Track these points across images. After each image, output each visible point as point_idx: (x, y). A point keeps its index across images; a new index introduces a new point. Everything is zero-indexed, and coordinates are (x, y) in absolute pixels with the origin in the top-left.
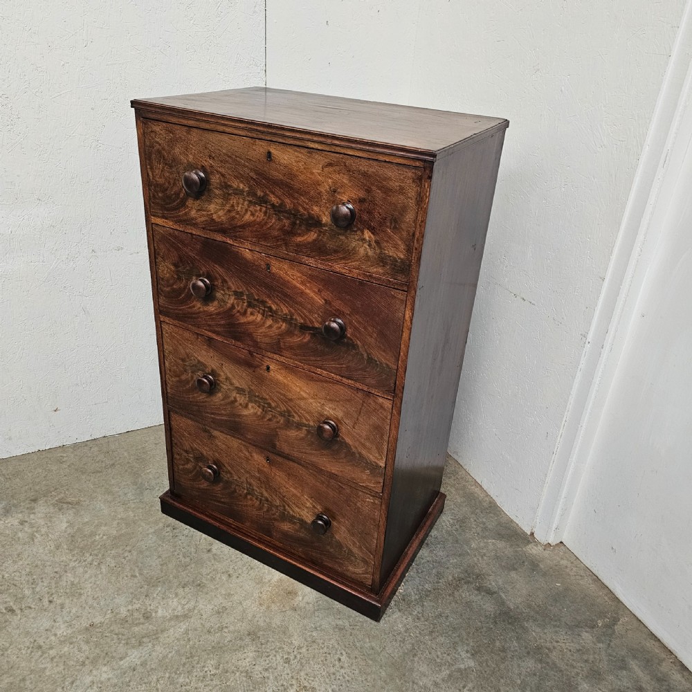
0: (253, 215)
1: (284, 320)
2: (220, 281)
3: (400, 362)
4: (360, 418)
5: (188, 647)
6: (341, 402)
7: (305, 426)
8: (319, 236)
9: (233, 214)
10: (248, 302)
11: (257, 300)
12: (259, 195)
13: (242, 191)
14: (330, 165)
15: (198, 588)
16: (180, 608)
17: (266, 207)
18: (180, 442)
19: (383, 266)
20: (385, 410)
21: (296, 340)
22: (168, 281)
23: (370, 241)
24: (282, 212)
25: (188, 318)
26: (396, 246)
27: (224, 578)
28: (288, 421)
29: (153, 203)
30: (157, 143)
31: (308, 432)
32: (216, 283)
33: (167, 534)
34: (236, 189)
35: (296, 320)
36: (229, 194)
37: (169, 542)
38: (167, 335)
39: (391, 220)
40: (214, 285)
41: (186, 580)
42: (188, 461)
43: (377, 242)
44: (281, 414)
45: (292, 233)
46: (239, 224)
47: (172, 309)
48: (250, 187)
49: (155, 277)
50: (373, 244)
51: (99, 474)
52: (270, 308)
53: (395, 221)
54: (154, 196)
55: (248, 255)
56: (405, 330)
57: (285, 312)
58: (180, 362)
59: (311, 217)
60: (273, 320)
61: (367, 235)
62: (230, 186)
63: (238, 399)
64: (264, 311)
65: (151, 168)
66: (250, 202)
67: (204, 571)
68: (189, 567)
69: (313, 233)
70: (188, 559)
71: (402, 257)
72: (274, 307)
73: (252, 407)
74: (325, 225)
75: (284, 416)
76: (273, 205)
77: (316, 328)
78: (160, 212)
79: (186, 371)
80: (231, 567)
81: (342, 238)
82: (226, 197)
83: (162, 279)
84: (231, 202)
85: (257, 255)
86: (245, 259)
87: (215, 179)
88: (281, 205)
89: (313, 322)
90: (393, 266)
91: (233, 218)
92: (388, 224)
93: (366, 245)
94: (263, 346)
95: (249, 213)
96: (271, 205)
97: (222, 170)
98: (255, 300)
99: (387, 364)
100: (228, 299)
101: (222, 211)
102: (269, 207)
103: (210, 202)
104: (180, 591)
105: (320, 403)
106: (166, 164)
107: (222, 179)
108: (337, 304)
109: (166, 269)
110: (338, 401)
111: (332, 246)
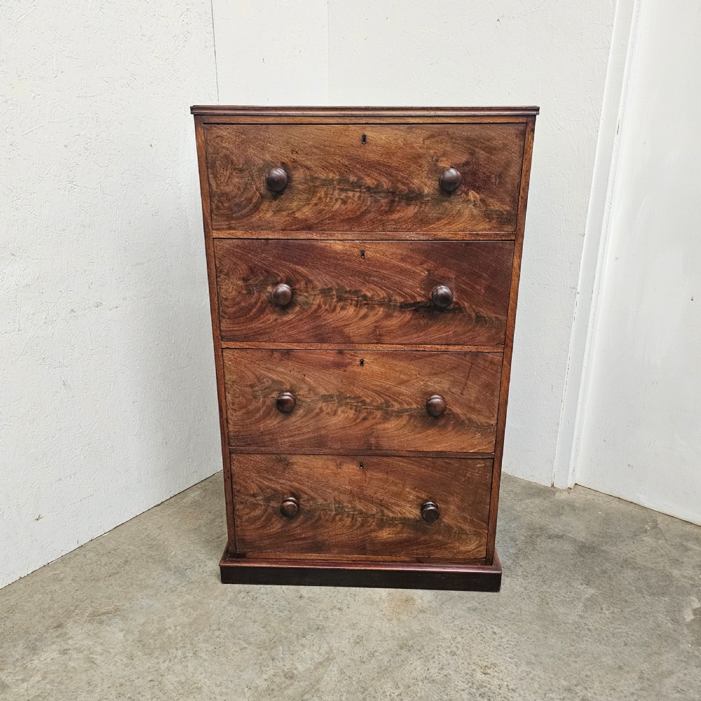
0: (344, 202)
1: (381, 304)
2: (303, 283)
3: (509, 311)
4: (468, 382)
5: (354, 683)
6: (447, 372)
7: (407, 410)
8: (420, 208)
9: (321, 206)
10: (337, 297)
11: (350, 292)
12: (351, 180)
13: (332, 180)
14: (432, 136)
15: (319, 631)
16: (316, 655)
17: (360, 192)
18: (245, 487)
19: (489, 222)
20: (495, 364)
21: (395, 322)
22: (233, 299)
23: (475, 201)
24: (378, 192)
25: (261, 334)
26: (502, 201)
27: (336, 612)
28: (387, 413)
29: (216, 215)
30: (223, 148)
31: (411, 416)
32: (297, 286)
33: (245, 600)
34: (325, 180)
35: (395, 300)
36: (315, 187)
37: (254, 605)
38: (230, 363)
39: (495, 177)
40: (294, 289)
41: (301, 629)
42: (255, 506)
43: (482, 200)
44: (378, 408)
45: (391, 211)
46: (327, 216)
47: (238, 330)
48: (341, 174)
49: (216, 299)
50: (478, 203)
51: (117, 576)
52: (365, 297)
53: (500, 176)
54: (218, 208)
55: (338, 247)
56: (514, 276)
57: (382, 296)
58: (249, 390)
59: (411, 191)
60: (368, 308)
61: (472, 195)
62: (316, 178)
63: (324, 408)
64: (357, 301)
65: (215, 177)
66: (341, 189)
67: (312, 615)
68: (293, 618)
69: (412, 207)
70: (286, 612)
71: (508, 208)
72: (369, 294)
73: (343, 412)
74: (427, 195)
75: (382, 409)
76: (369, 189)
77: (419, 303)
78: (224, 224)
79: (255, 397)
80: (335, 602)
81: (446, 204)
82: (312, 191)
83: (226, 299)
84: (319, 195)
85: (348, 244)
86: (335, 252)
87: (298, 175)
88: (377, 186)
89: (415, 297)
90: (499, 220)
91: (320, 211)
92: (493, 180)
93: (471, 206)
94: (355, 339)
95: (340, 202)
96: (366, 188)
97: (308, 163)
98: (346, 292)
99: (496, 317)
100: (313, 300)
101: (306, 206)
102: (364, 190)
103: (292, 200)
104: (303, 641)
105: (423, 381)
106: (235, 169)
107: (307, 172)
108: (442, 271)
109: (231, 287)
110: (444, 372)
111: (435, 215)
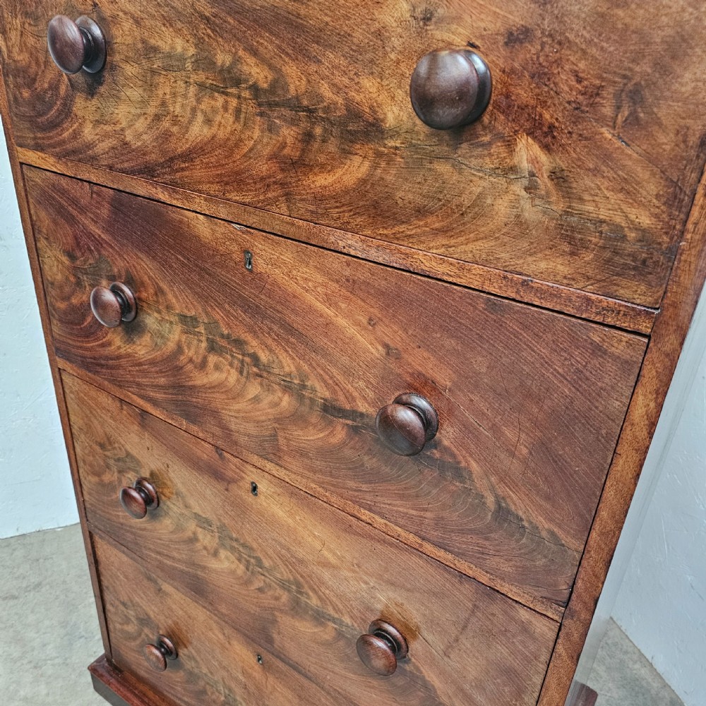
0: (208, 121)
1: (287, 388)
2: (151, 291)
3: (594, 534)
4: (463, 639)
6: (418, 595)
7: (334, 620)
8: (375, 166)
9: (166, 124)
10: (208, 339)
11: (228, 337)
12: (219, 63)
13: (182, 59)
17: (239, 97)
18: (114, 587)
19: (572, 254)
20: (534, 639)
21: (312, 436)
22: (61, 287)
23: (532, 175)
24: (277, 105)
25: (102, 366)
26: (627, 188)
28: (297, 602)
29: (16, 115)
31: (340, 635)
32: (144, 295)
34: (169, 56)
35: (314, 390)
36: (153, 72)
38: (72, 396)
39: (618, 96)
40: (140, 299)
42: (127, 621)
43: (558, 177)
44: (284, 585)
46: (179, 150)
47: (74, 347)
48: (199, 43)
49: (40, 279)
50: (544, 182)
52: (255, 359)
53: (636, 96)
55: (202, 227)
56: (624, 449)
57: (287, 369)
58: (98, 448)
59: (353, 113)
60: (261, 384)
61: (527, 152)
62: (155, 49)
63: (200, 537)
64: (242, 362)
66: (201, 86)
69: (357, 160)
71: (645, 220)
72: (264, 357)
73: (227, 558)
74: (395, 133)
75: (289, 591)
76: (255, 89)
77: (362, 415)
78: (30, 137)
79: (108, 467)
81: (443, 168)
82: (149, 82)
83: (52, 284)
84: (160, 93)
85: (222, 228)
86: (197, 238)
88: (274, 86)
89: (354, 399)
90: (607, 254)
91: (167, 135)
92: (608, 111)
93: (518, 189)
94: (243, 440)
95: (200, 118)
96: (249, 88)
98: (222, 336)
99: (552, 533)
100: (170, 332)
101: (142, 120)
102: (246, 94)
105: (366, 583)
107: (137, 32)
109: (56, 264)
110: (408, 590)
111: (410, 196)
